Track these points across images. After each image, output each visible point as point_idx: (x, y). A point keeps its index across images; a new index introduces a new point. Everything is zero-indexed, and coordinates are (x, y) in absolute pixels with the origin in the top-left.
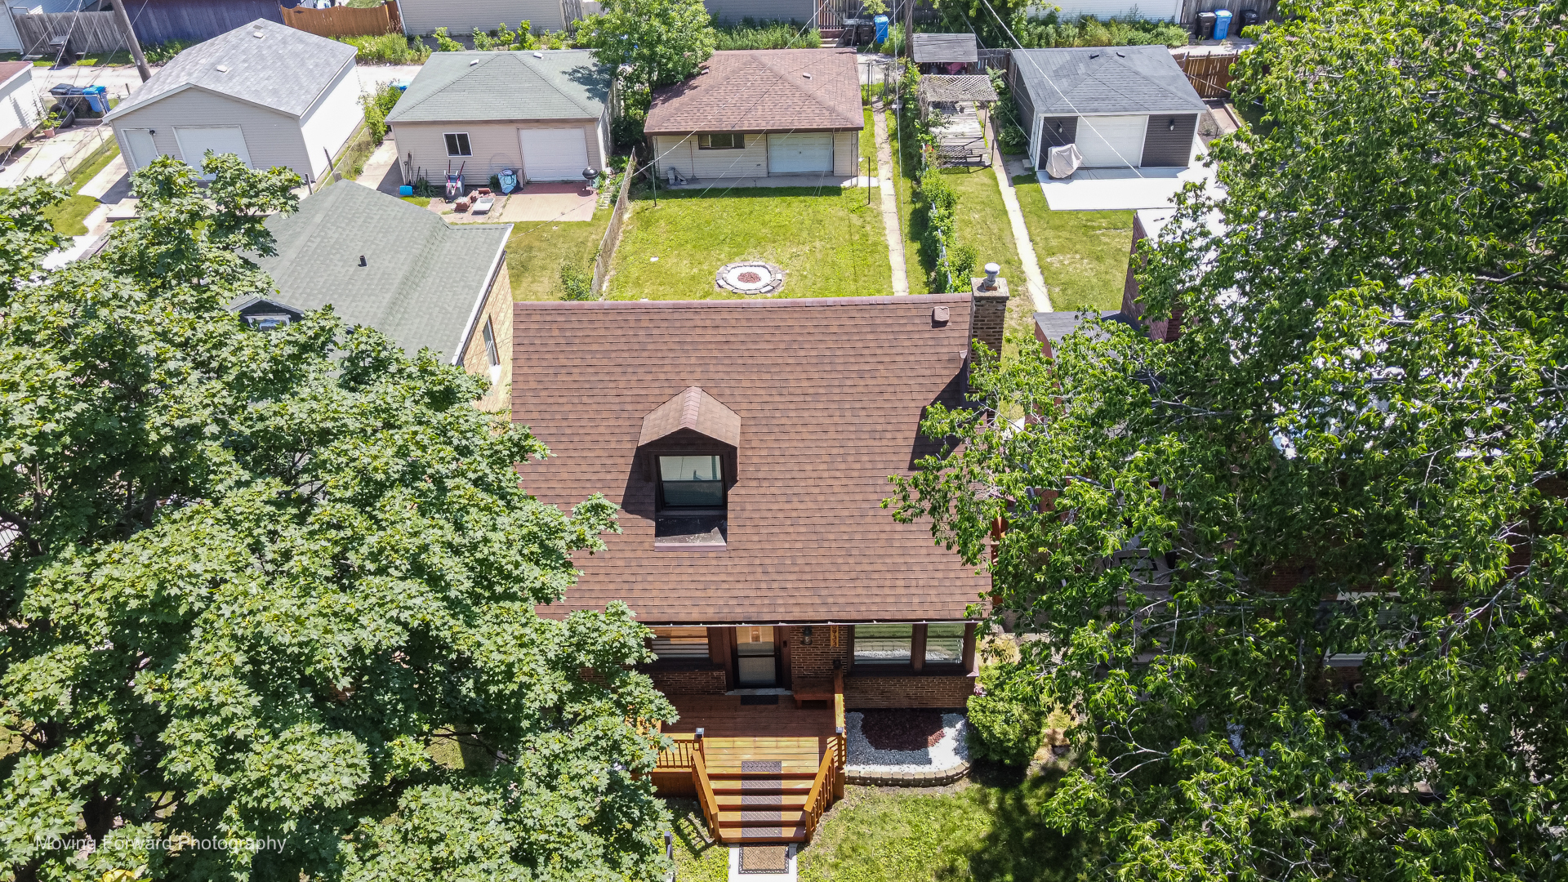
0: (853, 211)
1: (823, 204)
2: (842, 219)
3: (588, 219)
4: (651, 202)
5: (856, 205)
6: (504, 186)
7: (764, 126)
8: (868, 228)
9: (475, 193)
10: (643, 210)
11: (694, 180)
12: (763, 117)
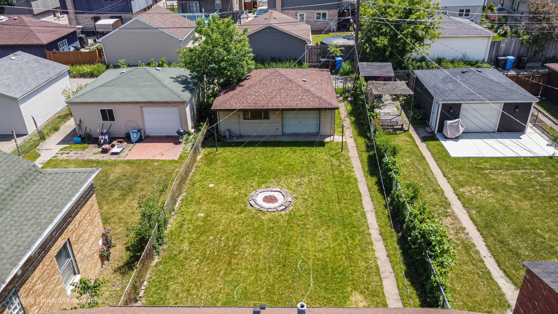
0: (333, 156)
1: (315, 152)
2: (326, 161)
3: (176, 159)
4: (215, 149)
5: (334, 152)
6: (132, 139)
7: (281, 106)
8: (343, 167)
9: (115, 142)
10: (209, 153)
11: (240, 136)
12: (280, 102)
